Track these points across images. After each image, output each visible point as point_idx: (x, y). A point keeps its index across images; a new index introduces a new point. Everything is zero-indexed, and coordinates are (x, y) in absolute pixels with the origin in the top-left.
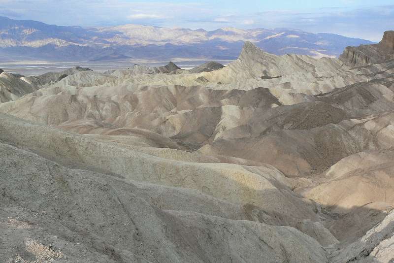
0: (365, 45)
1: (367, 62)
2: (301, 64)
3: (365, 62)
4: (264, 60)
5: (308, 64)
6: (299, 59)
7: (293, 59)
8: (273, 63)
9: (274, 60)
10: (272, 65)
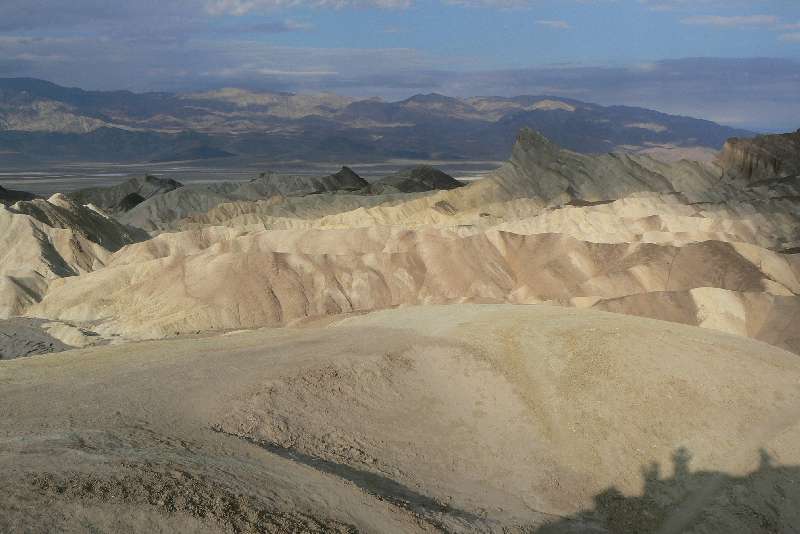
0: (769, 136)
1: (777, 169)
2: (638, 173)
3: (772, 170)
4: (564, 166)
5: (652, 174)
6: (633, 163)
7: (622, 163)
8: (580, 171)
9: (583, 165)
10: (582, 176)
